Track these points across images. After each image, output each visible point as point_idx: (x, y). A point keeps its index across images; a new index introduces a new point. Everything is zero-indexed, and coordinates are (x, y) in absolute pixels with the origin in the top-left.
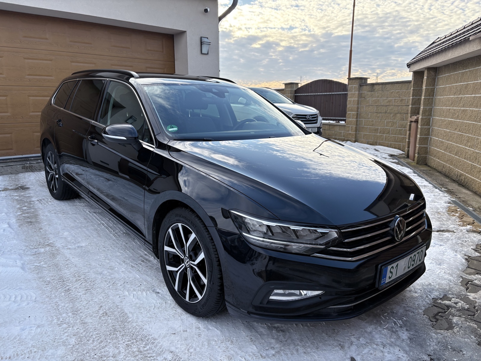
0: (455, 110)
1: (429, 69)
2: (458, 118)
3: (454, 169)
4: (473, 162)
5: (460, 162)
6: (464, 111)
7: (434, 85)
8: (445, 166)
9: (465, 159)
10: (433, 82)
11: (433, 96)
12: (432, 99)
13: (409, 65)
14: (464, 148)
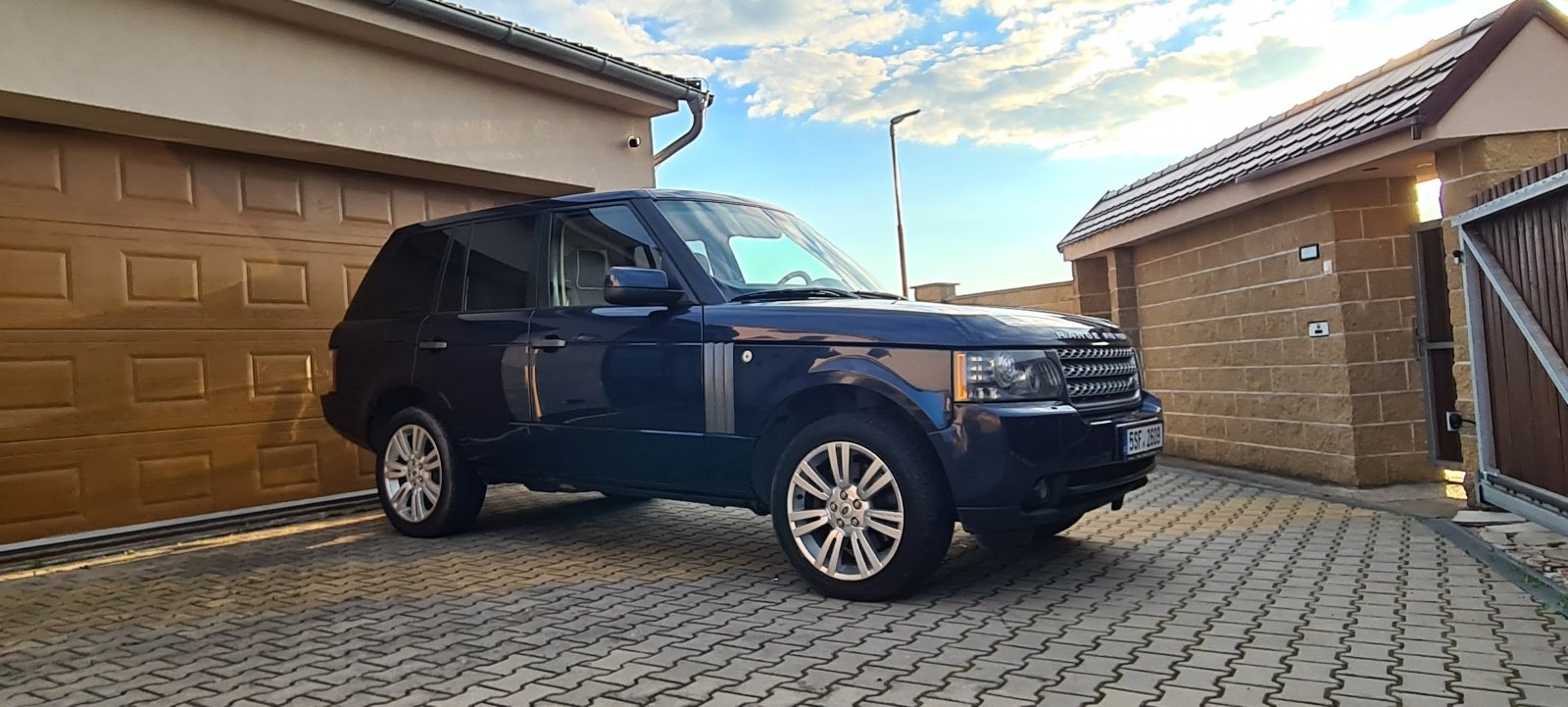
0: (1202, 324)
1: (1117, 250)
2: (1213, 338)
3: (1229, 444)
4: (1277, 418)
5: (1243, 425)
6: (1225, 321)
7: (1133, 283)
8: (1203, 444)
9: (1253, 416)
10: (1128, 277)
11: (1135, 304)
12: (1135, 311)
13: (1060, 248)
14: (1246, 395)
